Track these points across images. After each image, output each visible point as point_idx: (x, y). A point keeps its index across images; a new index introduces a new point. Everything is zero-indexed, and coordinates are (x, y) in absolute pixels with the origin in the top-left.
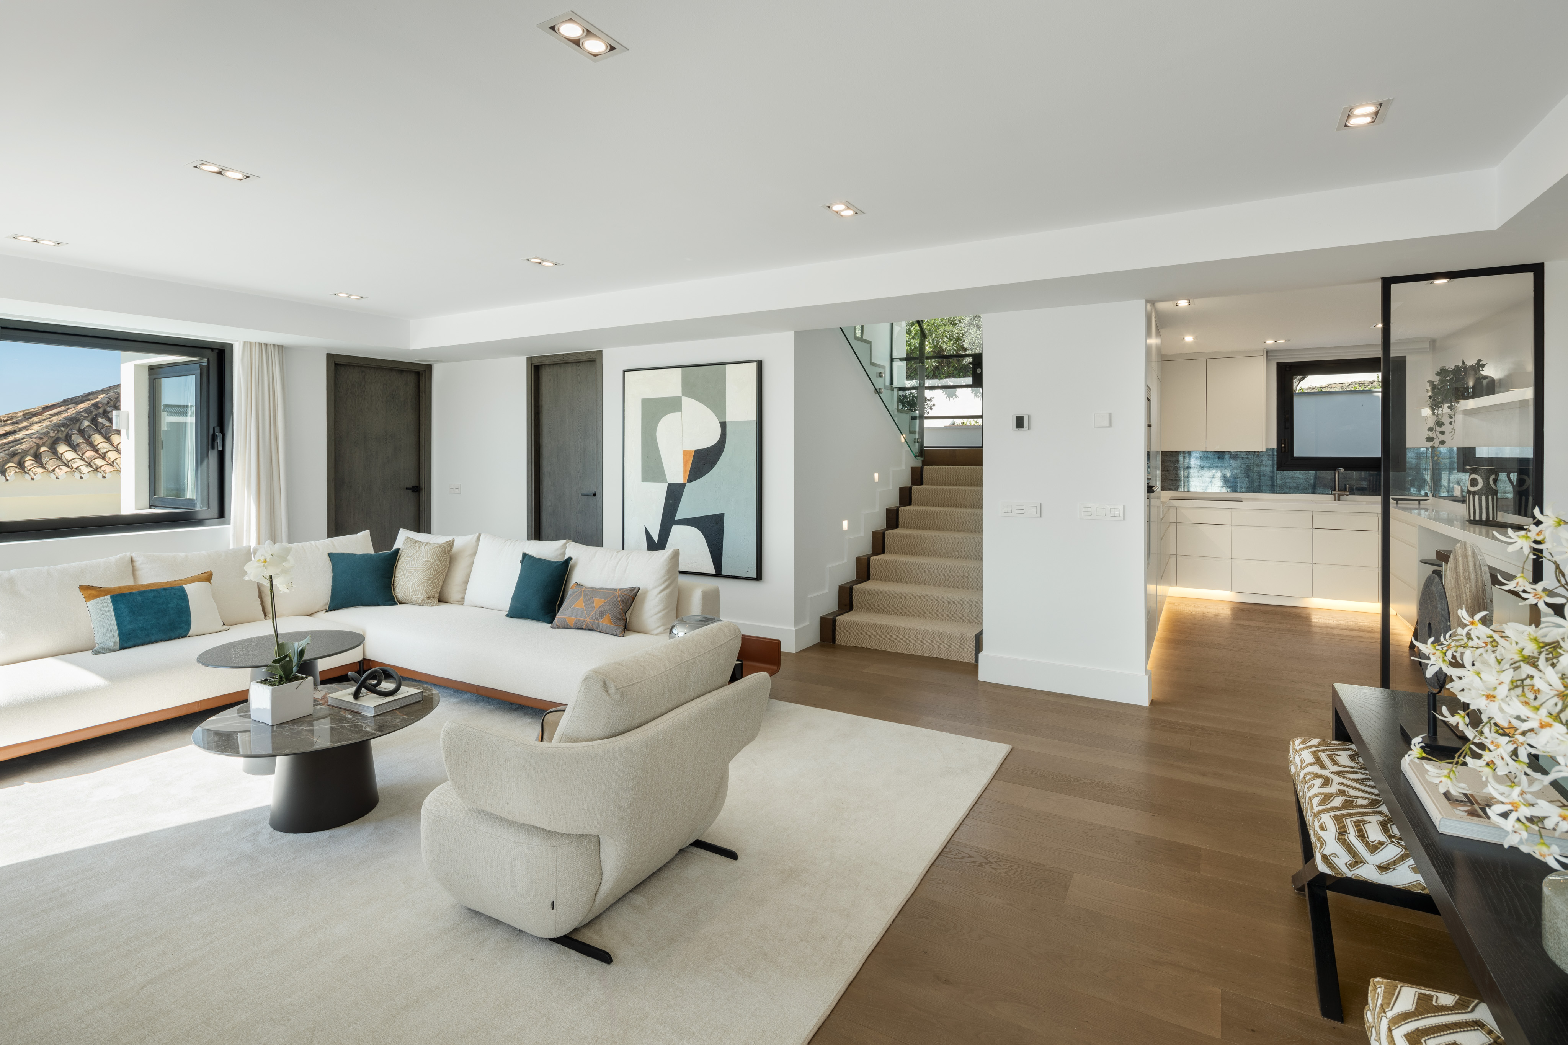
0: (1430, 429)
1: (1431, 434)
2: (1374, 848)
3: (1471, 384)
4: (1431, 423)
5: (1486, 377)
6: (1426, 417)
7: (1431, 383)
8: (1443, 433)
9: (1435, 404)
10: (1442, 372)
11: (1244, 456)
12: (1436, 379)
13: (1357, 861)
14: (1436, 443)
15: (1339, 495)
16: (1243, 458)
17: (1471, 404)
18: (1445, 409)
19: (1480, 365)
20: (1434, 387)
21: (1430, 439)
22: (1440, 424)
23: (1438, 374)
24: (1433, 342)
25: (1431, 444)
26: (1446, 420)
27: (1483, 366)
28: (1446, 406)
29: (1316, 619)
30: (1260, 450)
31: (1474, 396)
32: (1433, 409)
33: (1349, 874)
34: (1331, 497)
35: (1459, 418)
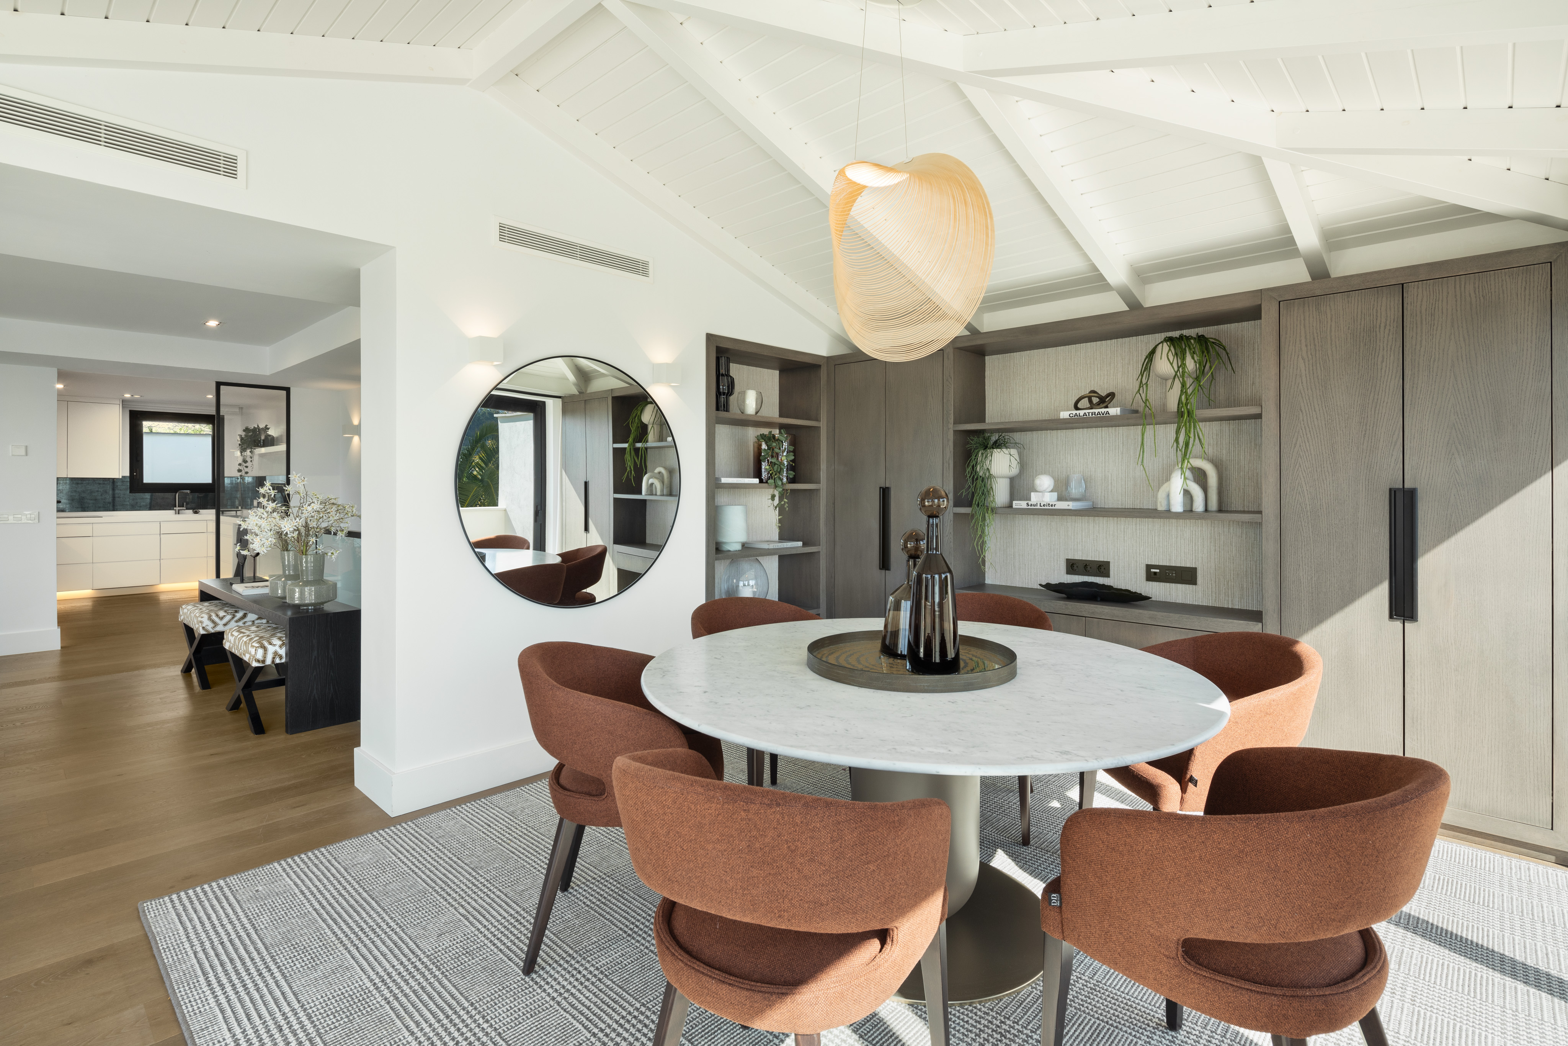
0: (240, 465)
1: (241, 468)
2: (221, 619)
3: (263, 437)
4: (240, 460)
5: (270, 436)
6: (237, 457)
7: (241, 436)
8: (247, 467)
9: (243, 450)
10: (246, 430)
11: (101, 482)
12: (243, 434)
13: (215, 624)
14: (243, 473)
15: (179, 510)
16: (100, 484)
17: (263, 450)
18: (248, 453)
19: (267, 428)
20: (242, 439)
21: (240, 471)
22: (245, 461)
23: (244, 431)
24: (241, 408)
25: (240, 473)
26: (249, 459)
27: (268, 429)
28: (248, 451)
29: (163, 597)
30: (117, 477)
31: (264, 446)
32: (241, 452)
33: (213, 631)
34: (173, 512)
35: (256, 458)
